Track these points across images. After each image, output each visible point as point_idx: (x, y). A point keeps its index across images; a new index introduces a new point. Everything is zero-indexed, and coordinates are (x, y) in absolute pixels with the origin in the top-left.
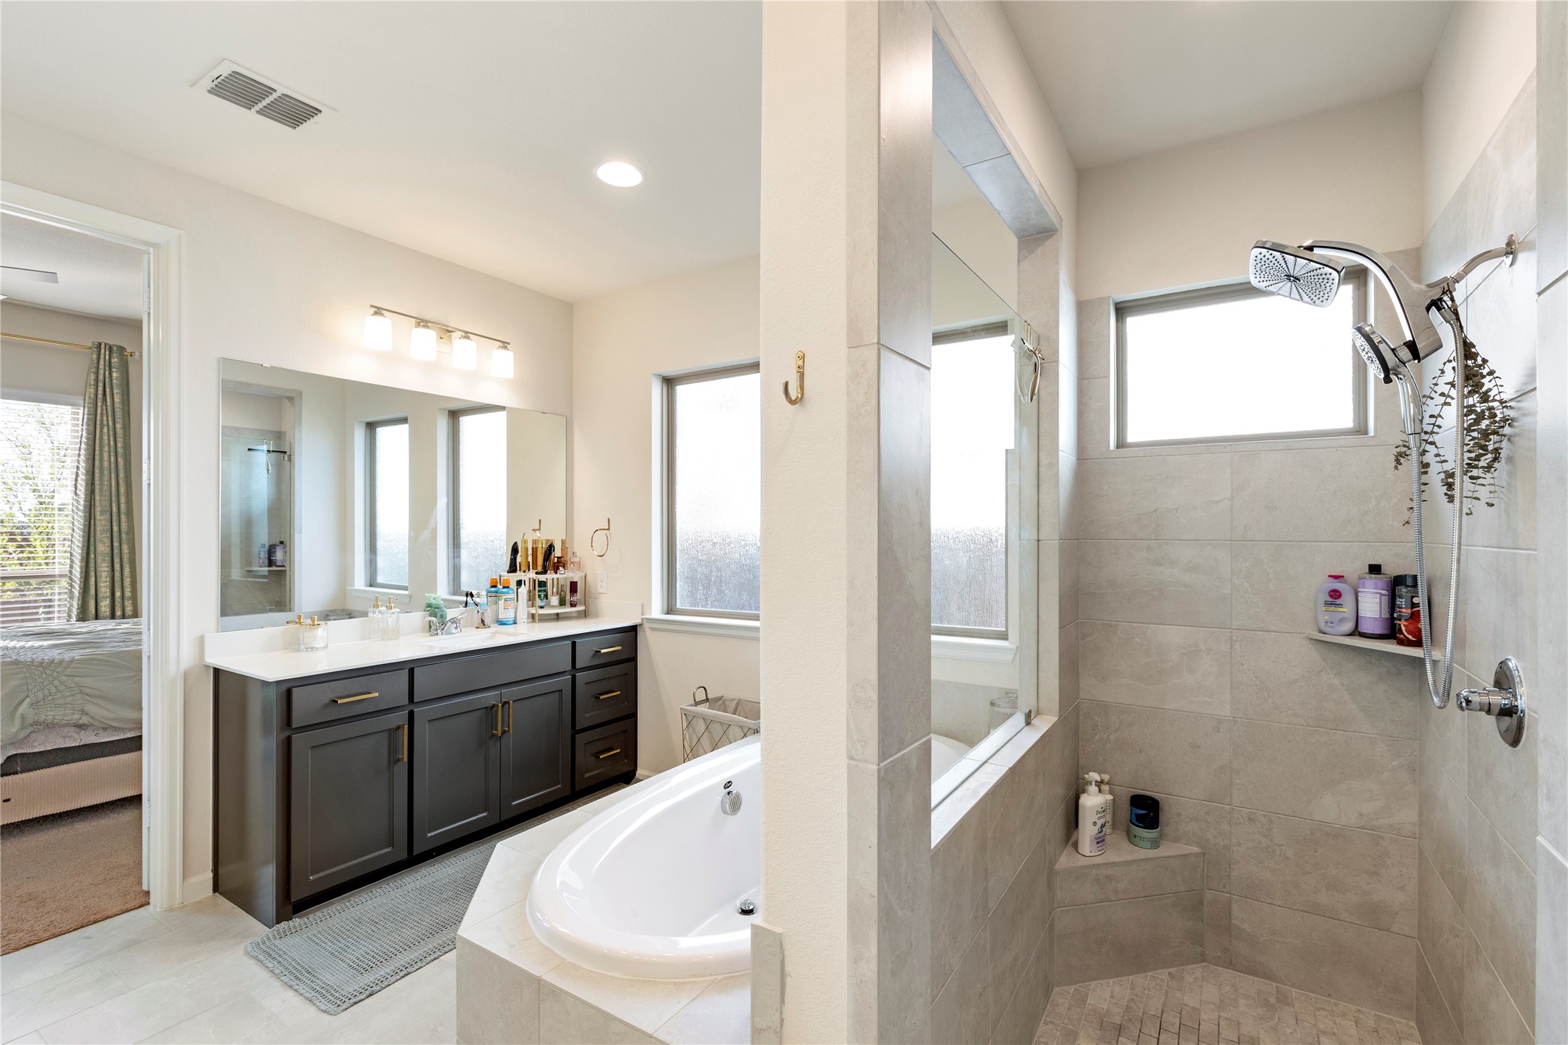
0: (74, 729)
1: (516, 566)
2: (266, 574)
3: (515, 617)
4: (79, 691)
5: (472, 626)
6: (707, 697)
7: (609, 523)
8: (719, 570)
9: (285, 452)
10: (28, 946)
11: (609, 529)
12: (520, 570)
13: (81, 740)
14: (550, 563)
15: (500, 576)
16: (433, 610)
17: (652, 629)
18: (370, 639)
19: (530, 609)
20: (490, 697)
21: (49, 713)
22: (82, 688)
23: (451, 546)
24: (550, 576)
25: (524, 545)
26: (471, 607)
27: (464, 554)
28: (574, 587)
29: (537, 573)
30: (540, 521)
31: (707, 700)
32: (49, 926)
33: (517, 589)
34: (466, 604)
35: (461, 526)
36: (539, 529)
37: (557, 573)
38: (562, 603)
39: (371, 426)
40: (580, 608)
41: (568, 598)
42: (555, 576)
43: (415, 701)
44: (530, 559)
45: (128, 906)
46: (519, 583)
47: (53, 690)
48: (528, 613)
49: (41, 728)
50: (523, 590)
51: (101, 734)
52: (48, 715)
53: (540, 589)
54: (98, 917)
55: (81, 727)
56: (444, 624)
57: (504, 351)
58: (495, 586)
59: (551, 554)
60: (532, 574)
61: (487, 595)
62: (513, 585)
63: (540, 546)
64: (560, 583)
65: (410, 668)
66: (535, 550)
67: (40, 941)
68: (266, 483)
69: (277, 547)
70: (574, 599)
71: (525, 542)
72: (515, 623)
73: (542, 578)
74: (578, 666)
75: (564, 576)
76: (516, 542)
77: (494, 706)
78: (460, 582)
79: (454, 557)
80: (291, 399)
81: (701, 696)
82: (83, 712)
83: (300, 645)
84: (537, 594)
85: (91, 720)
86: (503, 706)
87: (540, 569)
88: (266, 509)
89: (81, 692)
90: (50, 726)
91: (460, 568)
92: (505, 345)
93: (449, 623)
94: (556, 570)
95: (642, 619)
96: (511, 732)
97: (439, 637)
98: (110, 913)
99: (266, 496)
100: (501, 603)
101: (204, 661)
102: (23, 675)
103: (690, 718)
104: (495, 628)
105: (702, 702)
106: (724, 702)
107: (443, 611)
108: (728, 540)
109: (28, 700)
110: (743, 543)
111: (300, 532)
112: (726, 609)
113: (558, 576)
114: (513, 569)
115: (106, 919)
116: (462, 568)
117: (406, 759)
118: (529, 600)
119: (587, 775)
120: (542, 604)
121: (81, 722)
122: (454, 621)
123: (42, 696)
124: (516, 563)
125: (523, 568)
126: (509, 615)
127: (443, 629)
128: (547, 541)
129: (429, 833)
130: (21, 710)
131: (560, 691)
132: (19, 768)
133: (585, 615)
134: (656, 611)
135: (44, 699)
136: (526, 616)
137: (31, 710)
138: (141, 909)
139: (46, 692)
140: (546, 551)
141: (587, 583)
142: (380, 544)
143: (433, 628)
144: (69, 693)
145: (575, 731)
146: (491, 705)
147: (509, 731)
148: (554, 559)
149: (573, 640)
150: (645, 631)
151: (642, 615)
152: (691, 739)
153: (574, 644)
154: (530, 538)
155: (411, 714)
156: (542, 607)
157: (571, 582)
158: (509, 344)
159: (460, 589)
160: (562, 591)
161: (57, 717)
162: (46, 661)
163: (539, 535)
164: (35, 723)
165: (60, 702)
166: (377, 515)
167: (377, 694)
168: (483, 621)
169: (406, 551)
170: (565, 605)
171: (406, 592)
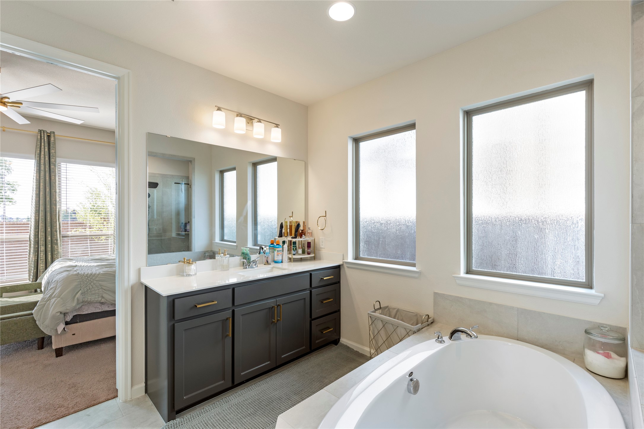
0: (99, 304)
1: (282, 234)
2: (184, 235)
3: (282, 259)
4: (101, 288)
5: (262, 263)
6: (380, 306)
7: (326, 213)
8: (384, 238)
9: (189, 184)
10: (63, 417)
11: (326, 216)
12: (284, 236)
13: (102, 309)
14: (298, 233)
15: (275, 239)
16: (245, 256)
17: (348, 267)
18: (216, 270)
19: (289, 255)
20: (271, 303)
21: (89, 297)
22: (102, 286)
23: (253, 224)
24: (298, 240)
25: (286, 224)
26: (262, 254)
27: (259, 228)
28: (309, 244)
29: (292, 238)
30: (292, 212)
31: (380, 308)
32: (75, 405)
33: (283, 245)
34: (260, 253)
35: (258, 215)
36: (292, 216)
37: (301, 238)
38: (303, 252)
39: (222, 172)
40: (312, 255)
41: (306, 249)
42: (300, 239)
43: (235, 305)
44: (288, 231)
45: (109, 397)
46: (284, 242)
47: (91, 287)
48: (288, 257)
49: (86, 303)
50: (286, 246)
51: (110, 307)
52: (89, 298)
53: (294, 245)
54: (95, 402)
55: (102, 303)
56: (250, 263)
57: (277, 128)
58: (273, 244)
59: (299, 228)
60: (289, 238)
61: (269, 248)
62: (281, 244)
63: (293, 224)
64: (303, 242)
65: (233, 288)
66: (291, 227)
67: (69, 414)
68: (184, 198)
69: (187, 224)
70: (309, 251)
71: (286, 222)
72: (282, 262)
73: (294, 240)
74: (313, 286)
75: (305, 239)
76: (282, 223)
77: (273, 307)
78: (257, 240)
79: (255, 230)
80: (191, 161)
81: (377, 306)
82: (103, 297)
83: (184, 273)
84: (292, 248)
85: (105, 301)
86: (277, 307)
87: (293, 236)
88: (184, 207)
89: (102, 288)
90: (90, 303)
91: (257, 234)
92: (277, 126)
93: (252, 263)
94: (301, 237)
95: (343, 262)
96: (281, 321)
97: (248, 269)
98: (101, 400)
99: (184, 203)
100: (276, 252)
101: (140, 281)
102: (79, 280)
103: (373, 320)
104: (273, 265)
105: (378, 309)
106: (389, 309)
107: (249, 256)
108: (389, 222)
109: (80, 291)
110: (398, 223)
111: (194, 218)
112: (388, 258)
113: (302, 239)
114: (281, 235)
115: (98, 404)
116: (258, 234)
117: (231, 336)
118: (288, 251)
119: (317, 341)
120: (294, 253)
121: (102, 301)
122: (254, 261)
123: (86, 289)
124: (282, 233)
125: (285, 235)
126: (279, 258)
127: (249, 265)
128: (296, 222)
129: (242, 372)
130: (77, 296)
131: (305, 299)
132: (78, 321)
133: (314, 259)
134: (350, 259)
135: (87, 291)
136: (287, 259)
137: (82, 296)
138: (114, 399)
139: (88, 288)
140: (296, 227)
141: (315, 243)
142: (226, 223)
143: (244, 265)
144: (97, 289)
145: (312, 320)
146: (271, 307)
147: (280, 320)
148: (300, 231)
149: (310, 273)
150: (344, 268)
151: (343, 260)
152: (373, 330)
153: (311, 274)
154: (288, 220)
155: (233, 311)
156: (294, 255)
157: (308, 242)
158: (279, 125)
159: (257, 243)
160: (303, 246)
161: (92, 299)
162: (89, 274)
163: (292, 219)
164: (83, 302)
165: (93, 292)
166: (224, 211)
167: (216, 302)
168: (267, 261)
169: (235, 226)
170: (305, 253)
171: (235, 244)
